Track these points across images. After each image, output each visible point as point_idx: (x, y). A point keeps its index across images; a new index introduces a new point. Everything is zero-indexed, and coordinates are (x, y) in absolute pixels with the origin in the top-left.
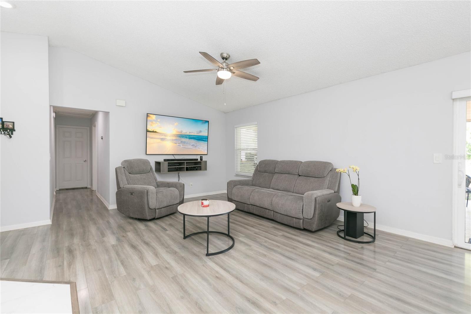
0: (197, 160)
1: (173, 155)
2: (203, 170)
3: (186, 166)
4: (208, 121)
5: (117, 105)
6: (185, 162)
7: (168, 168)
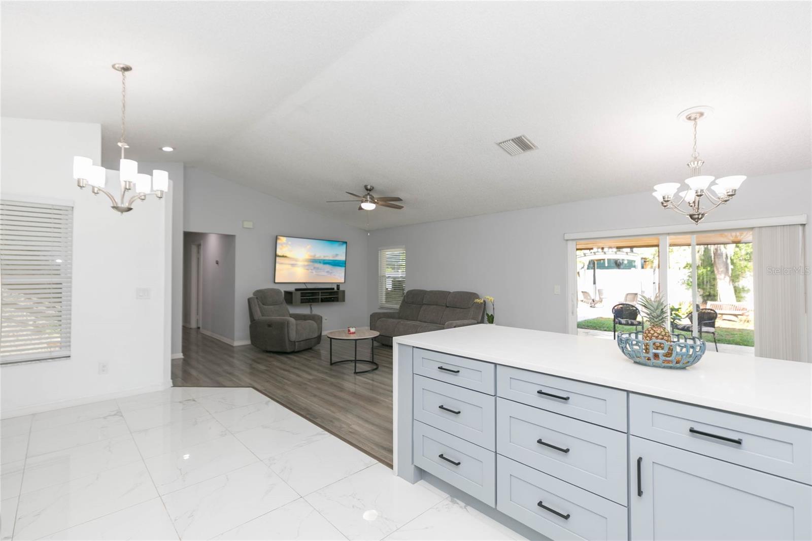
0: (333, 289)
2: (342, 301)
3: (321, 296)
4: (346, 243)
5: (244, 227)
6: (319, 292)
7: (302, 299)
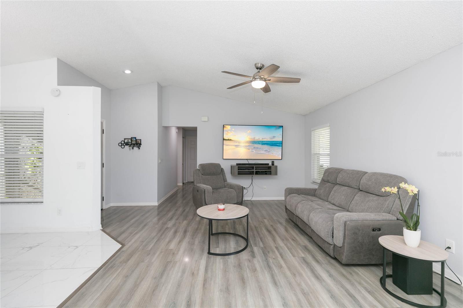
0: (268, 164)
1: (247, 159)
2: (273, 175)
3: (255, 170)
4: (283, 126)
5: (202, 120)
6: (254, 167)
7: (238, 171)
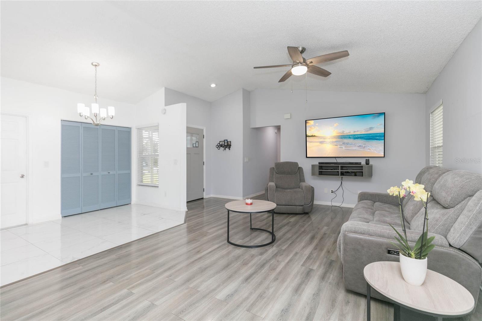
0: (360, 163)
1: (335, 157)
2: (366, 176)
4: (385, 113)
5: (285, 118)
6: (339, 166)
7: (319, 171)
